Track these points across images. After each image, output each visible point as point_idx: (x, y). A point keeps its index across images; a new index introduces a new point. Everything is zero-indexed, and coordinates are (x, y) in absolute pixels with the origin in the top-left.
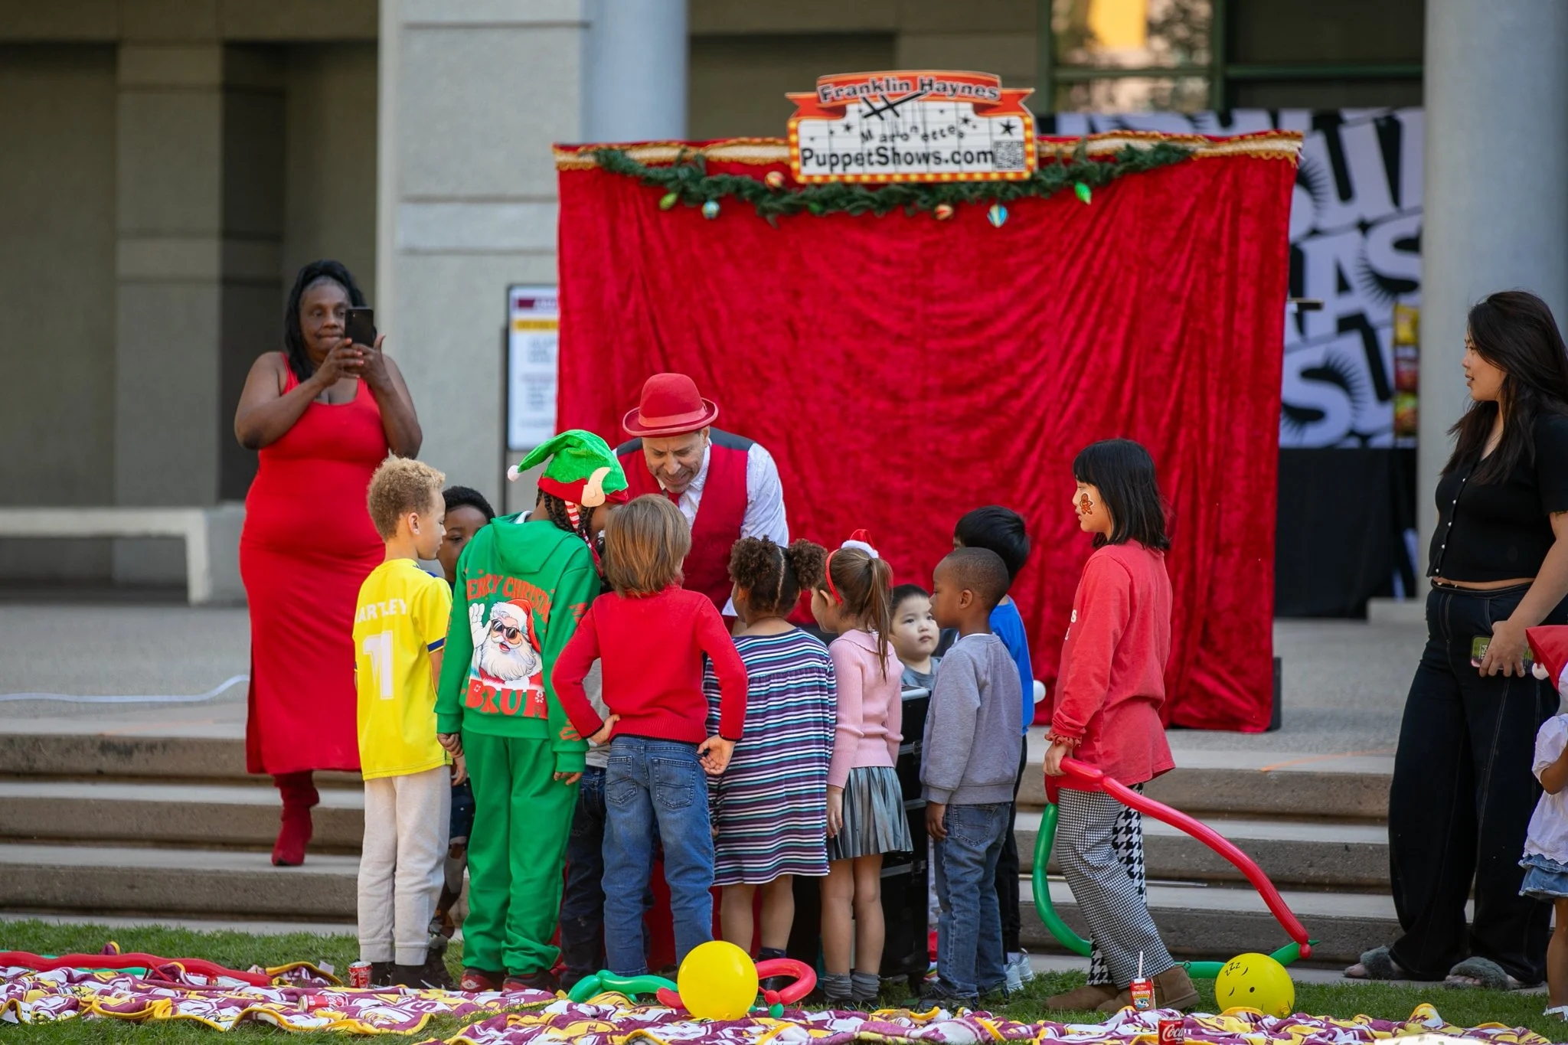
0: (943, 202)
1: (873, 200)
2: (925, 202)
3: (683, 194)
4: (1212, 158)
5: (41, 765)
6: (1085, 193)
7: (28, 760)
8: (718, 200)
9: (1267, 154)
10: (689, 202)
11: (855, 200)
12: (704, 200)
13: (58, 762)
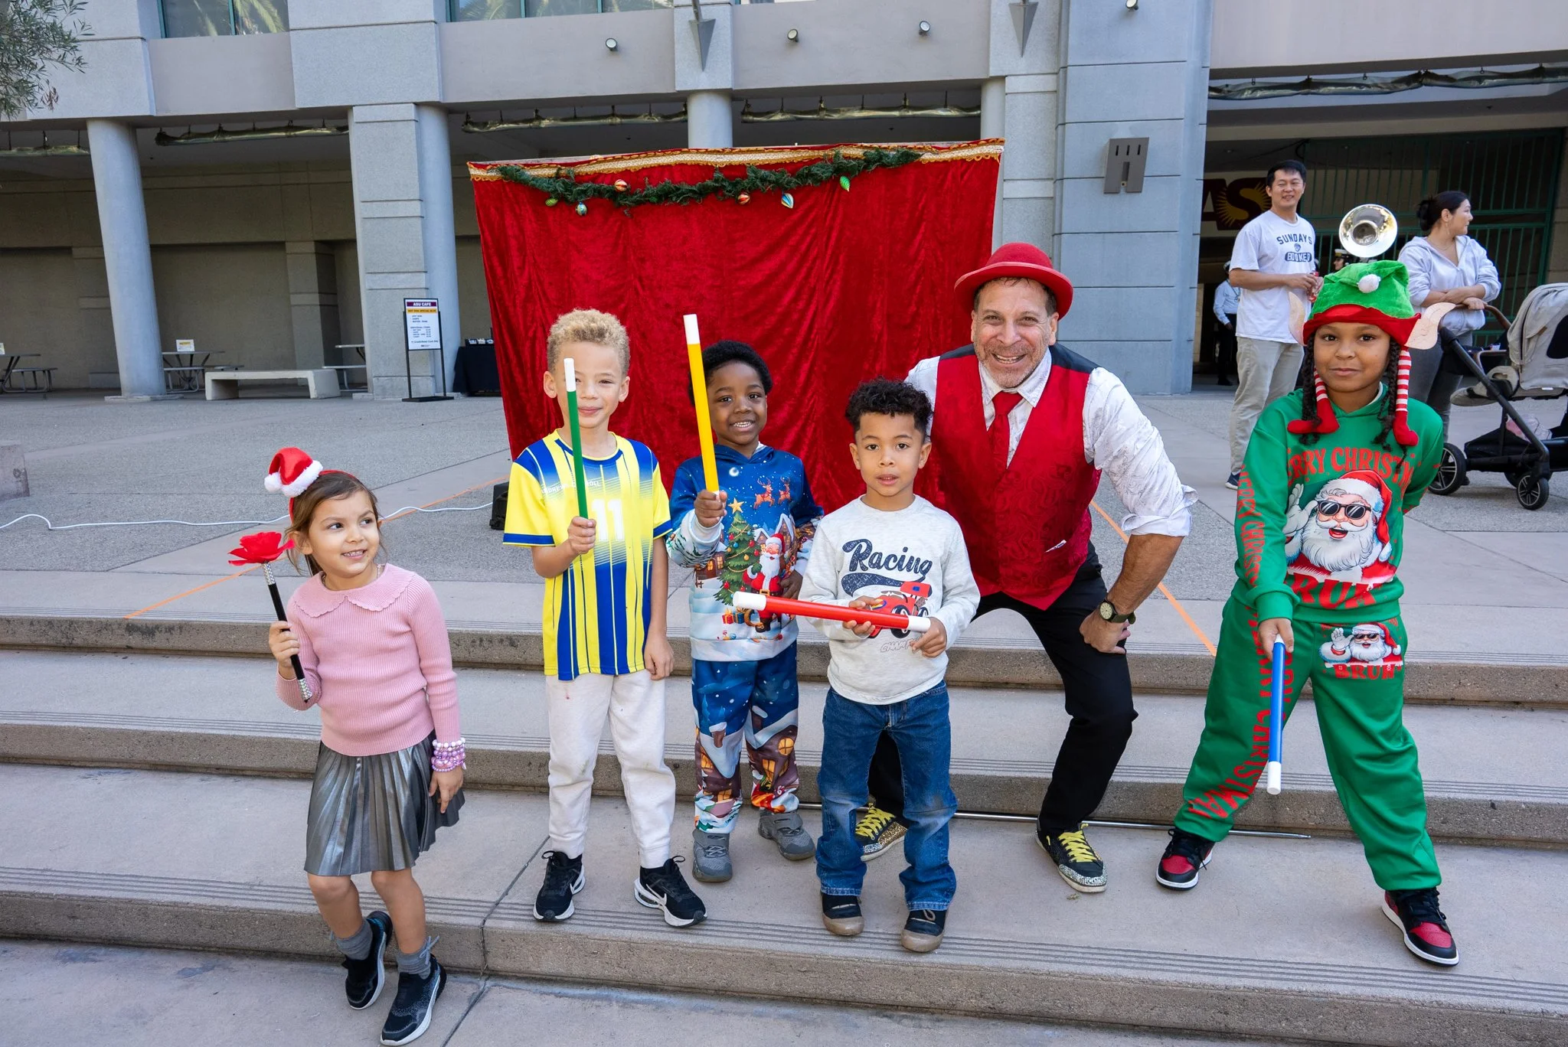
0: (743, 191)
1: (694, 192)
2: (730, 191)
3: (562, 199)
4: (936, 163)
5: (78, 641)
6: (845, 183)
7: (67, 638)
8: (584, 203)
9: (978, 157)
10: (566, 203)
11: (683, 194)
12: (576, 204)
13: (92, 639)
